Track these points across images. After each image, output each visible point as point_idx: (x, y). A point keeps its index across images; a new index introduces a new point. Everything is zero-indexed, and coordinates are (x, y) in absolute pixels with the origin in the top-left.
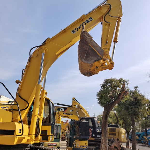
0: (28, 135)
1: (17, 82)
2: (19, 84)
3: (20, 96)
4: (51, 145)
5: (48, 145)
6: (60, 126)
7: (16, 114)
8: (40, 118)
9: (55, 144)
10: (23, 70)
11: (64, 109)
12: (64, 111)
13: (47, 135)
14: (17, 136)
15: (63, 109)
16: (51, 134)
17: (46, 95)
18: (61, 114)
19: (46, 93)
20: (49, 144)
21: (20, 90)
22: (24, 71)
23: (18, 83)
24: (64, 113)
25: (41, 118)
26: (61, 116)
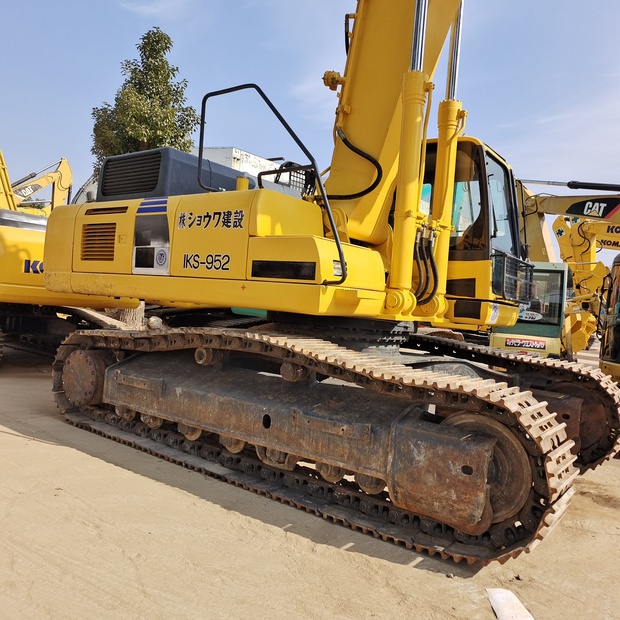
0: (383, 289)
1: (331, 81)
2: (339, 87)
3: (345, 141)
4: (521, 345)
5: (506, 345)
6: (562, 272)
7: (338, 212)
8: (434, 226)
9: (538, 342)
10: (347, 17)
11: (603, 205)
12: (604, 216)
13: (477, 298)
14: (326, 283)
15: (597, 204)
16: (492, 297)
17: (460, 126)
18: (593, 235)
19: (461, 115)
20: (511, 339)
21: (346, 114)
22: (351, 21)
23: (333, 88)
24: (610, 230)
25: (444, 227)
26: (594, 243)
